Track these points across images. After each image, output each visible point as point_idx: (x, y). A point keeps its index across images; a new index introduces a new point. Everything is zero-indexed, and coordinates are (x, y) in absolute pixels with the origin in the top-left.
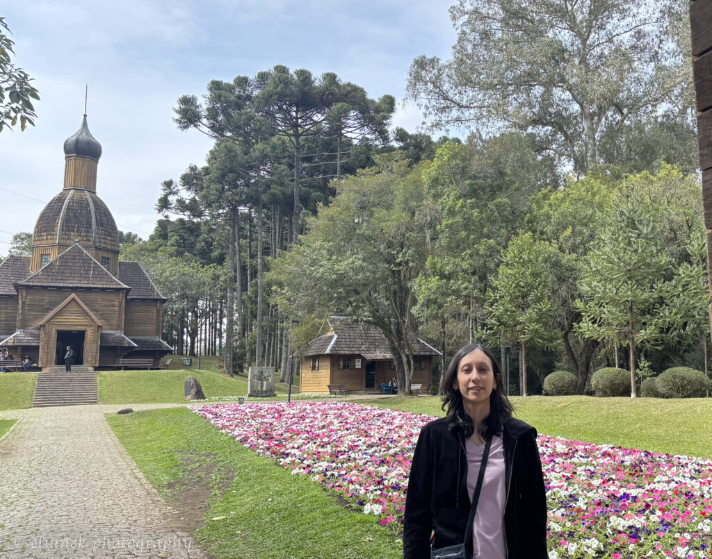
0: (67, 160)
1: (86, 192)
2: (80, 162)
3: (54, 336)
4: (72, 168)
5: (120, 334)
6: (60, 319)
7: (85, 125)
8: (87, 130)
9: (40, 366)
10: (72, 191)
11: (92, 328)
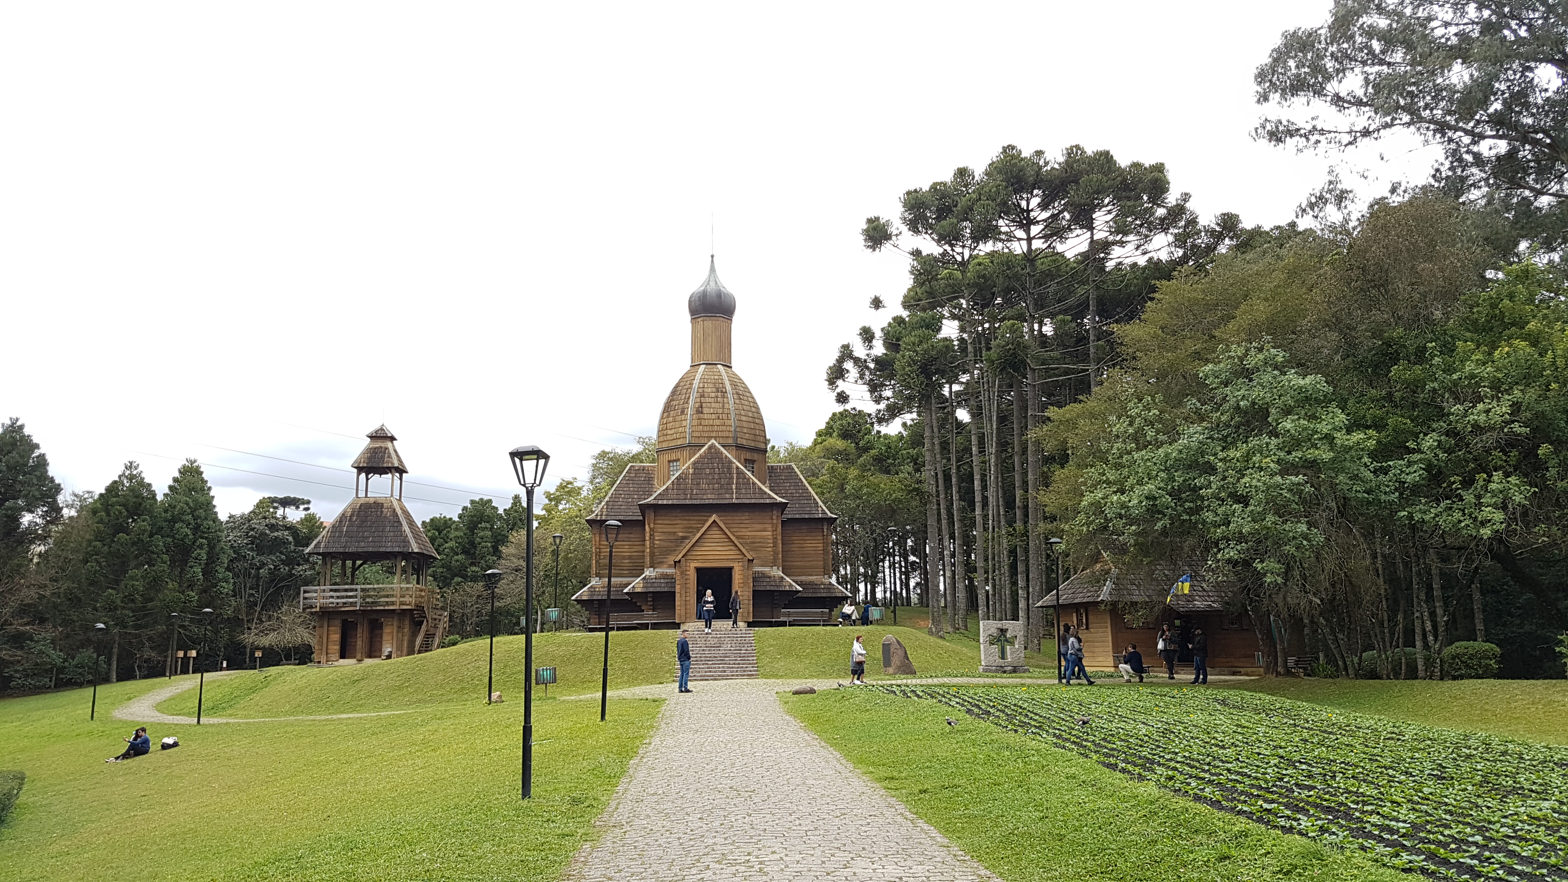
0: (692, 324)
1: (719, 366)
2: (709, 323)
3: (693, 576)
4: (700, 335)
5: (777, 572)
6: (700, 551)
7: (713, 269)
8: (715, 277)
9: (677, 621)
10: (702, 367)
11: (741, 564)
